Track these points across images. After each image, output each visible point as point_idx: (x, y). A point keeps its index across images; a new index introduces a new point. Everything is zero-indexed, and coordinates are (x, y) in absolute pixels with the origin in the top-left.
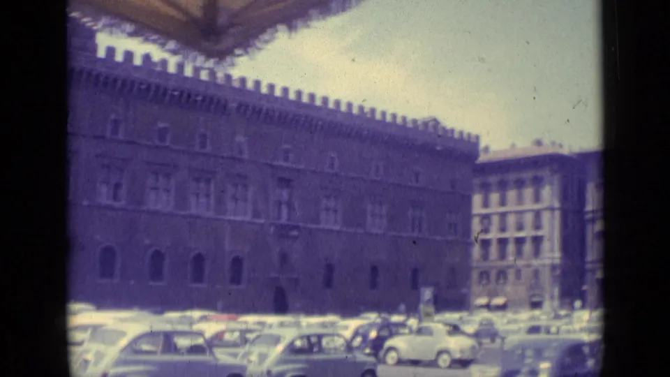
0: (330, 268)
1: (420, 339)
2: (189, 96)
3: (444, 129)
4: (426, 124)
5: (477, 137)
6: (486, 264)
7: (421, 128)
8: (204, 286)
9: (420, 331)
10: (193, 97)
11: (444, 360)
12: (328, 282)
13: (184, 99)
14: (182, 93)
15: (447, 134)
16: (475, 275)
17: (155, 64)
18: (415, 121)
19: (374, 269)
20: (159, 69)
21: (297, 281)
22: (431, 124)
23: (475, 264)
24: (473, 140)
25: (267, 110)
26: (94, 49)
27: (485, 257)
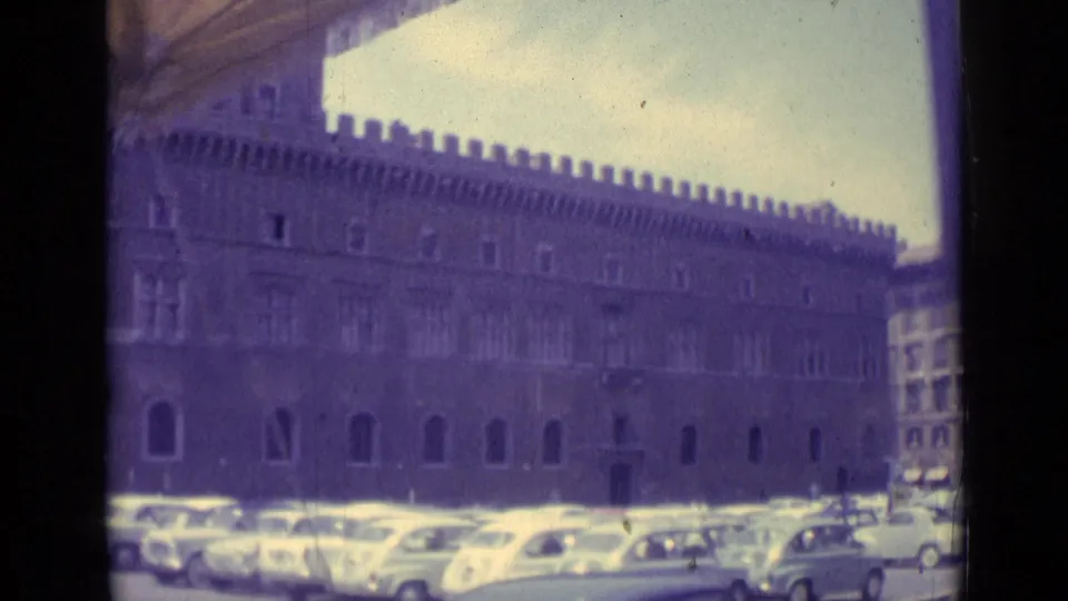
0: (690, 432)
1: (898, 530)
2: (467, 183)
3: (843, 218)
4: (816, 213)
5: (893, 230)
6: (914, 418)
7: (809, 219)
8: (505, 467)
9: (894, 520)
10: (471, 186)
11: (930, 558)
12: (688, 454)
13: (459, 191)
14: (455, 181)
15: (848, 227)
16: (901, 435)
17: (413, 139)
18: (800, 210)
19: (755, 433)
20: (419, 145)
21: (641, 454)
22: (824, 213)
23: (900, 419)
24: (887, 234)
25: (584, 202)
26: (321, 119)
27: (914, 407)
